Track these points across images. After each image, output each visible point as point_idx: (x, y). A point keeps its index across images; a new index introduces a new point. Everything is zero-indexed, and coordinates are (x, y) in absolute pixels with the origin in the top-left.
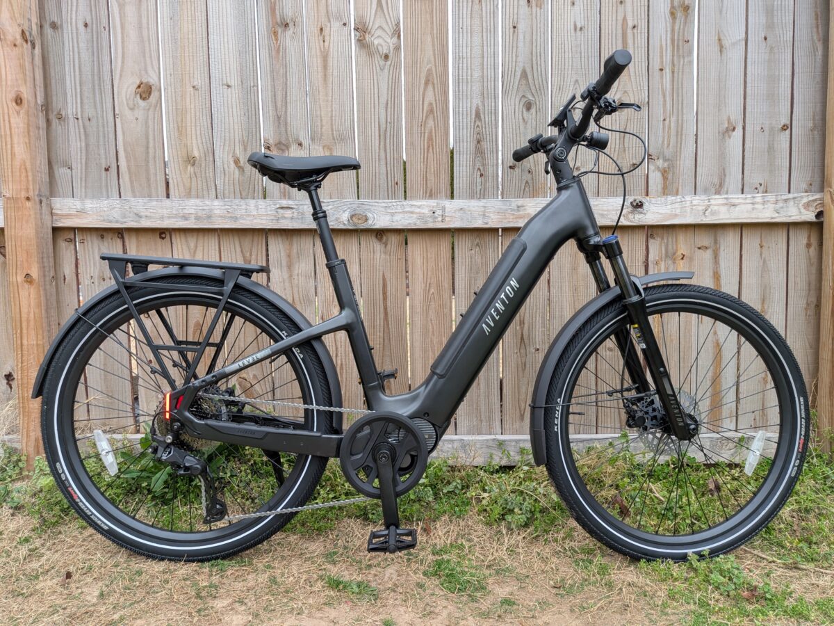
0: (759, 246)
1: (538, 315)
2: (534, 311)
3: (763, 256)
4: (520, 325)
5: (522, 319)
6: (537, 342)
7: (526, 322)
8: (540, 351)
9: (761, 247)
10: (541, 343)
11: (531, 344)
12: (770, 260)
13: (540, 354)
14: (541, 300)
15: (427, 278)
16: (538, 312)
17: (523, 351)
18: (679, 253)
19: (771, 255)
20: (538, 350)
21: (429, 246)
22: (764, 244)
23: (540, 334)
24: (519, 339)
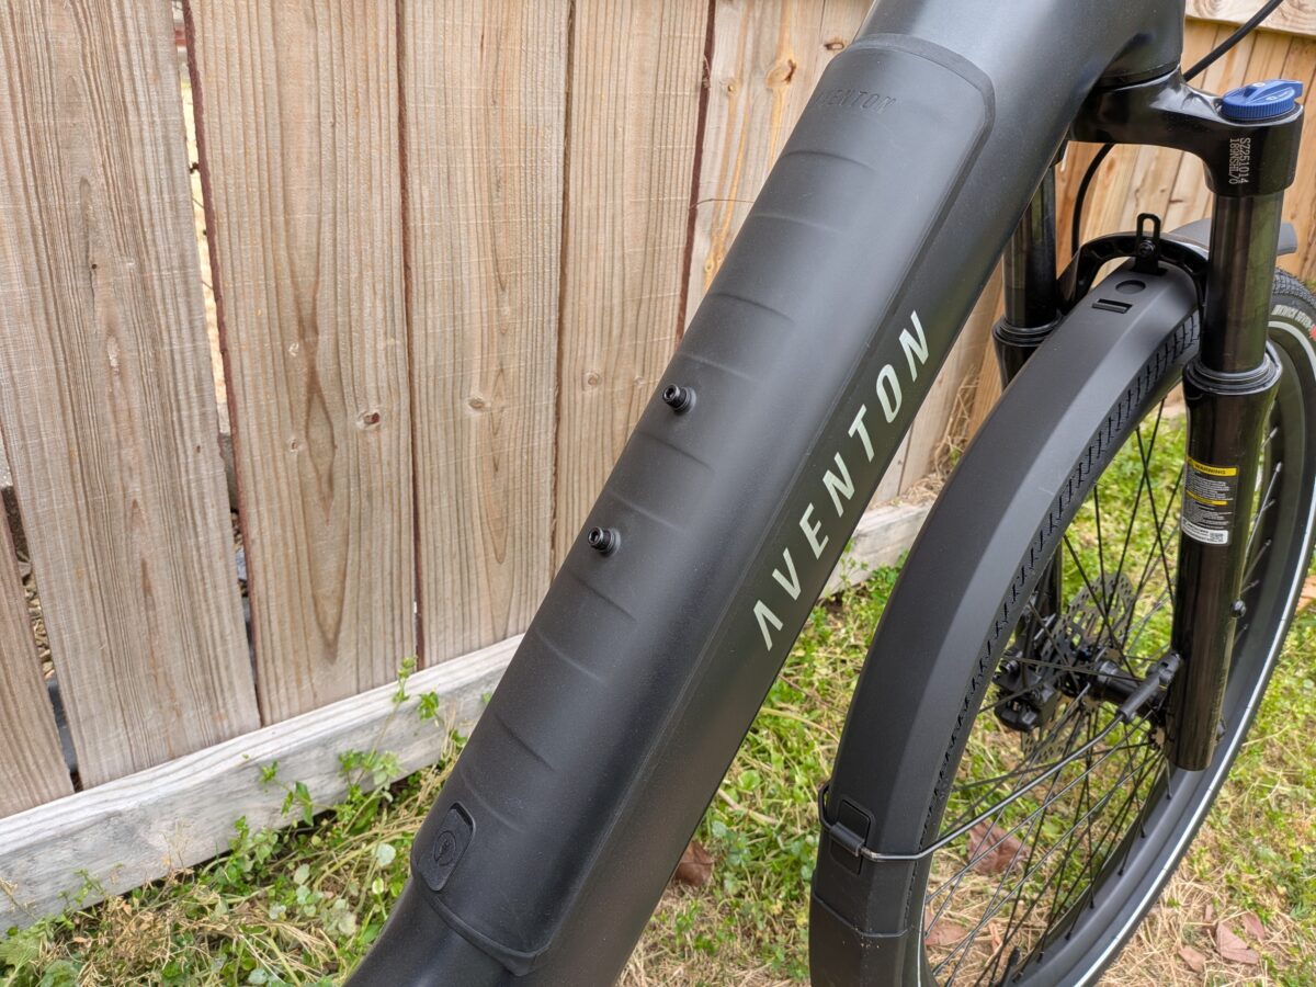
2: (354, 276)
4: (302, 336)
5: (307, 311)
6: (372, 393)
7: (324, 322)
8: (382, 422)
10: (384, 392)
11: (349, 400)
13: (385, 433)
14: (378, 230)
16: (367, 279)
17: (319, 433)
18: (783, 61)
20: (376, 418)
23: (381, 361)
24: (303, 390)
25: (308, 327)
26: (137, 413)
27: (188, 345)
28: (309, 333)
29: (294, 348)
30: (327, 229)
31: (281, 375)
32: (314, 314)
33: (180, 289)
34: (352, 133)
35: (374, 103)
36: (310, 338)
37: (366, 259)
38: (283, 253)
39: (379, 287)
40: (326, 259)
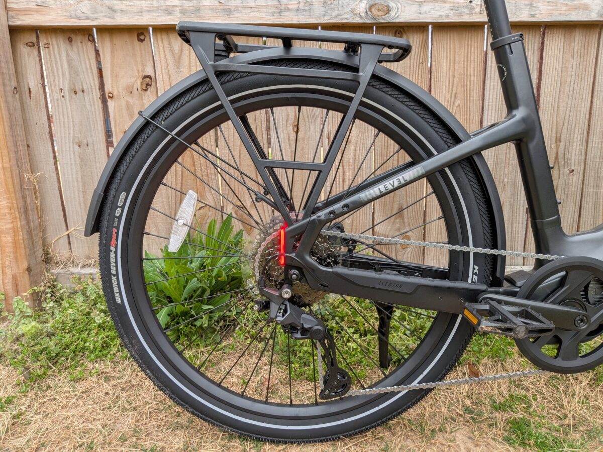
1: (576, 132)
15: (453, 86)
21: (457, 46)
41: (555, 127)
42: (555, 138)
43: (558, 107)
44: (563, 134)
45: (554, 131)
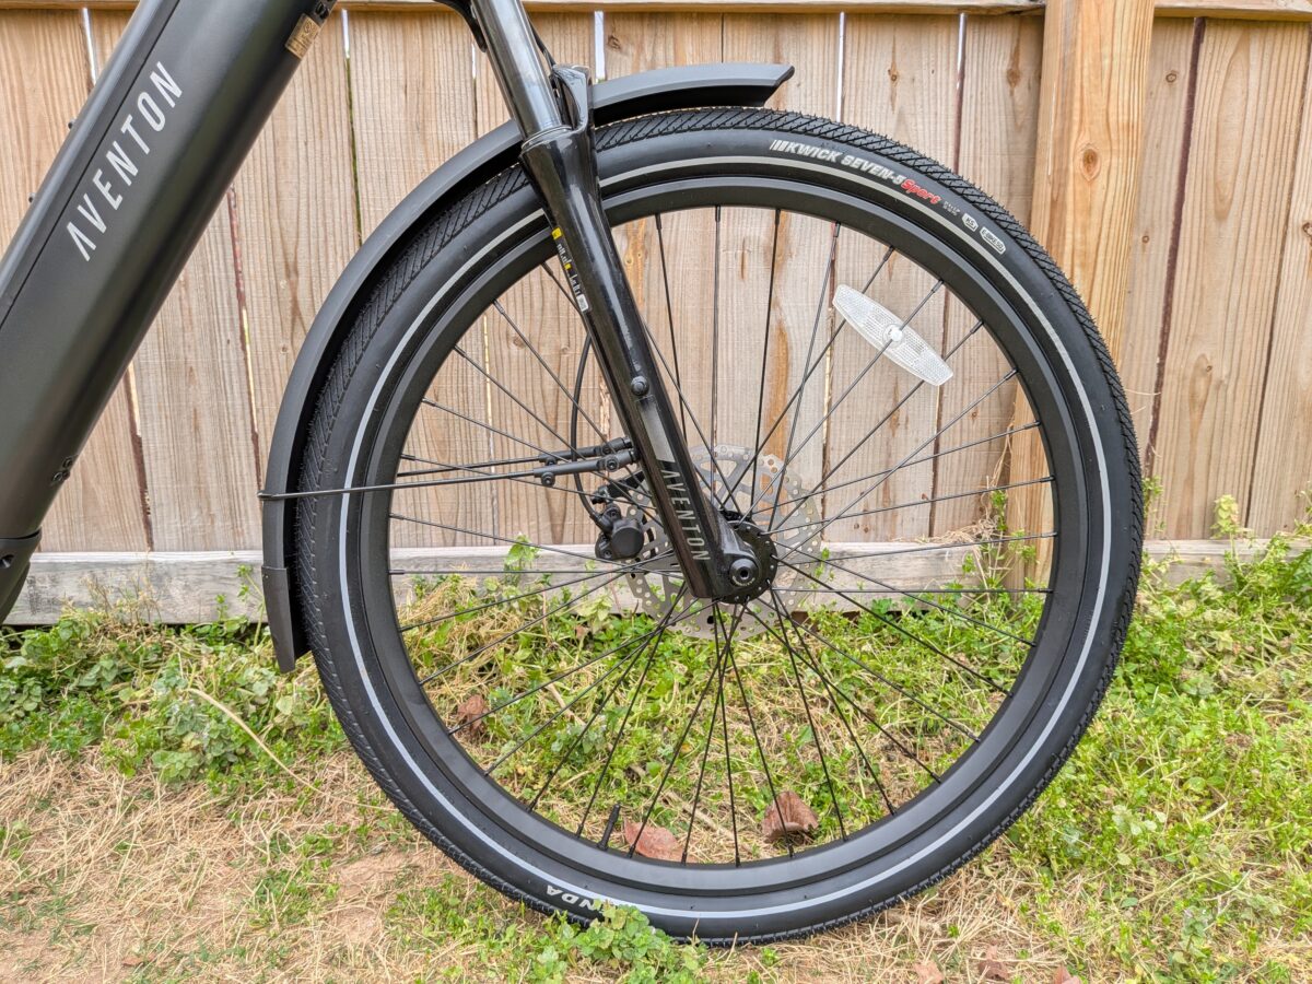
0: (888, 77)
1: (331, 253)
2: (321, 239)
3: (898, 101)
4: (288, 276)
5: (291, 260)
7: (302, 268)
9: (894, 78)
12: (914, 115)
15: (28, 146)
16: (331, 243)
19: (919, 102)
21: (22, 55)
22: (901, 71)
24: (289, 312)
25: (291, 270)
26: (194, 311)
27: (223, 274)
28: (293, 275)
29: (283, 283)
30: (303, 209)
31: (275, 300)
32: (296, 262)
33: (219, 238)
34: (318, 148)
35: (332, 129)
36: (293, 278)
37: (330, 230)
38: (275, 221)
39: (339, 249)
40: (303, 228)
41: (279, 240)
42: (283, 265)
43: (278, 196)
44: (299, 256)
45: (279, 251)
